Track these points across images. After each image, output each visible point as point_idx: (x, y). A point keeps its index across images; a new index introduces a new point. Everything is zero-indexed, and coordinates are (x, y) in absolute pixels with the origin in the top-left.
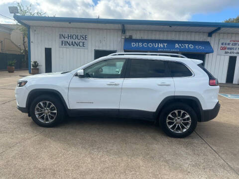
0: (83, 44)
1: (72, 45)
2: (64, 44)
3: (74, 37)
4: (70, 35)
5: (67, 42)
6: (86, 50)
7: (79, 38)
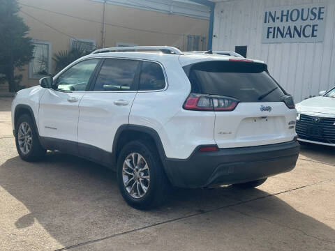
0: (313, 30)
1: (288, 36)
2: (271, 35)
3: (295, 16)
4: (285, 13)
5: (279, 29)
6: (319, 45)
7: (305, 17)
